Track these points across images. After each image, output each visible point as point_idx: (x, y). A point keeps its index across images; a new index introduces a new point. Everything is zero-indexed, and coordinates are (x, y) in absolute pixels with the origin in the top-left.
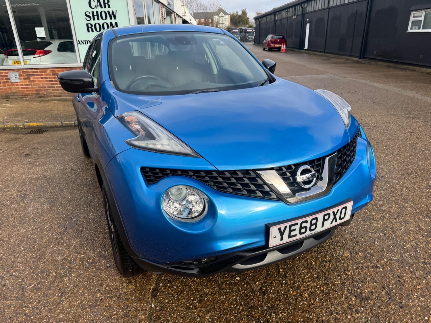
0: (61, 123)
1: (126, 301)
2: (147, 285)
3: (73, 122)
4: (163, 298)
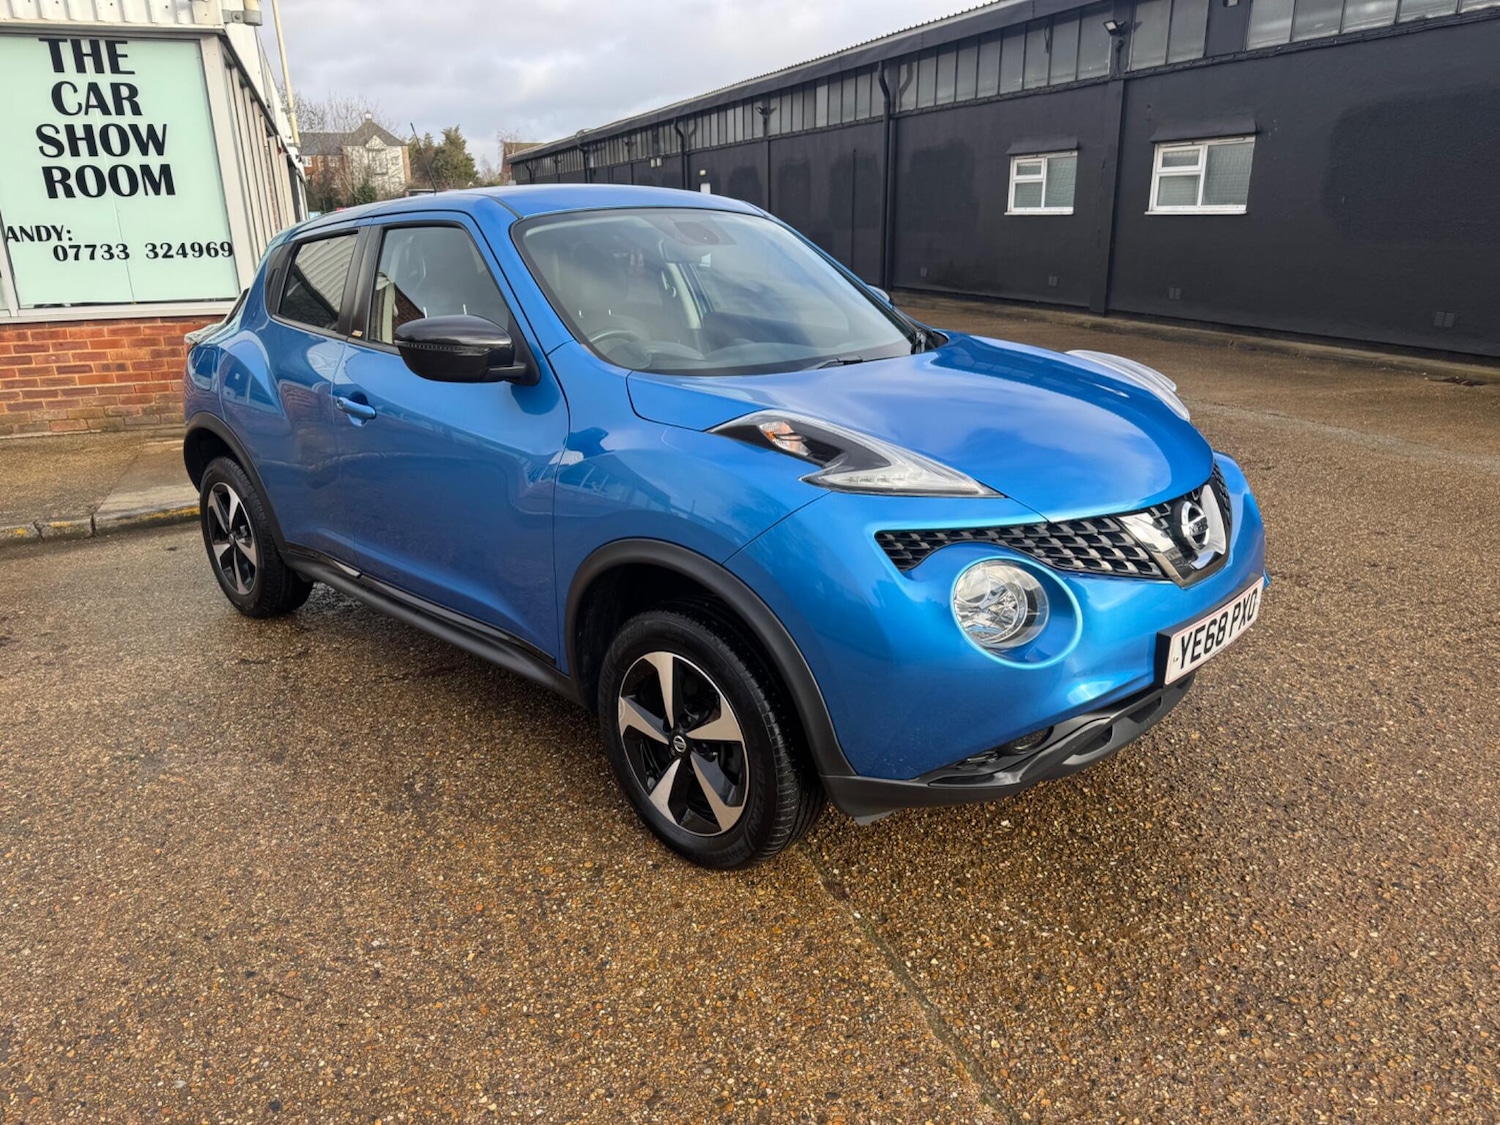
0: (33, 527)
1: (781, 922)
2: (799, 879)
3: (84, 521)
4: (867, 895)
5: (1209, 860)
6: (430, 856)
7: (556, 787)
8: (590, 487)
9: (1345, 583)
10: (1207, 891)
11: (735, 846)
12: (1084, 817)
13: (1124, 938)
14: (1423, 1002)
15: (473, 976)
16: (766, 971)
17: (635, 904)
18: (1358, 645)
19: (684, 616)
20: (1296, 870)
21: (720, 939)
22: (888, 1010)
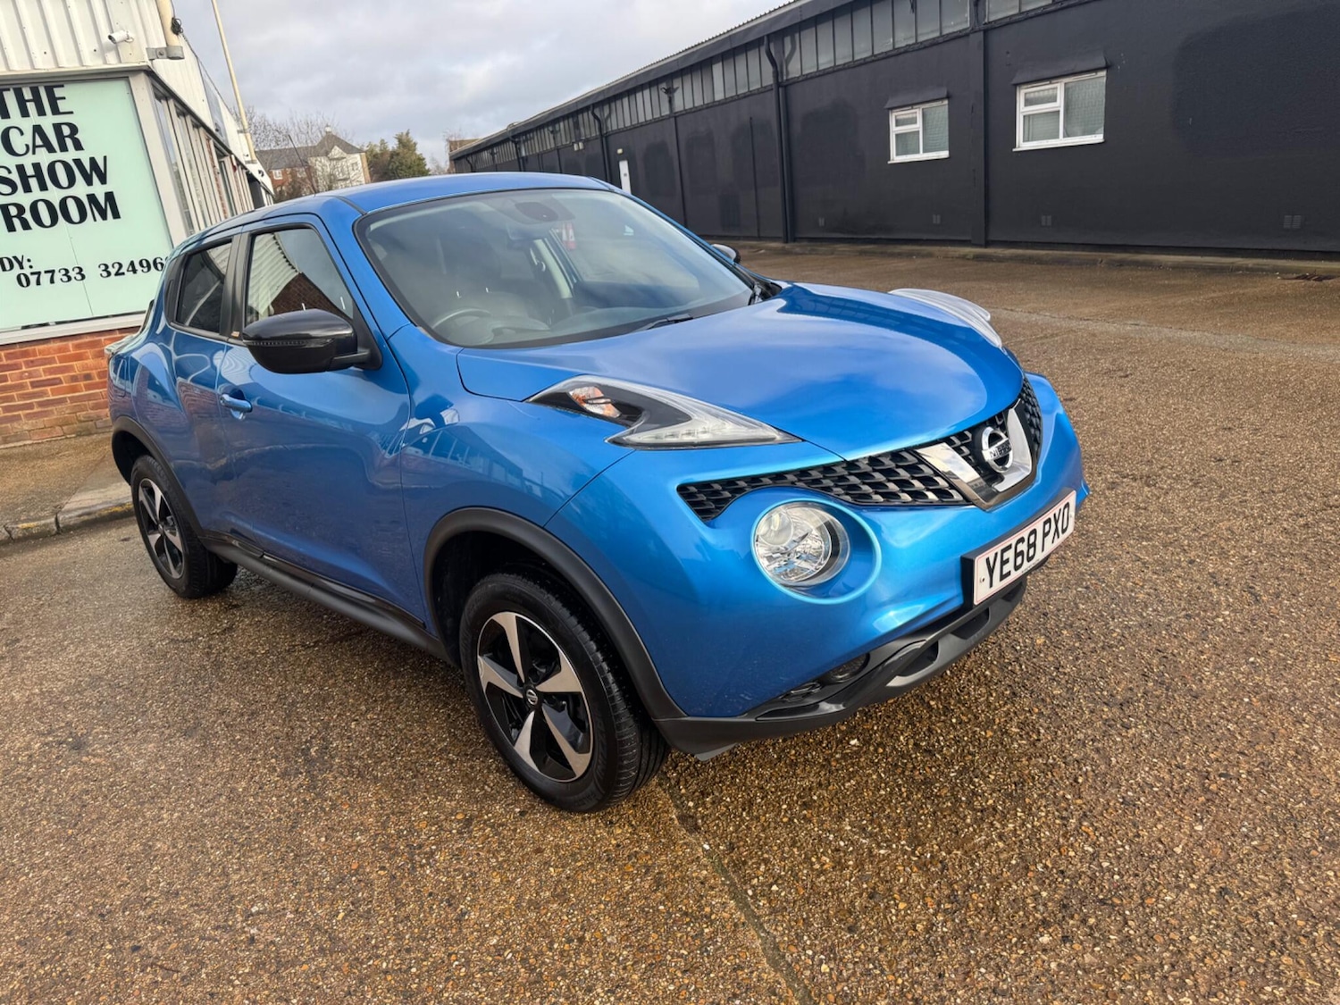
0: (3, 530)
1: (634, 860)
2: (655, 815)
3: (48, 521)
4: (717, 825)
5: (1045, 764)
6: (316, 817)
7: (439, 741)
8: (456, 459)
9: (1191, 480)
10: (1042, 796)
11: (588, 790)
12: (930, 730)
13: (958, 849)
14: (1242, 894)
15: (341, 935)
16: (614, 911)
17: (498, 852)
18: (1200, 539)
19: (525, 580)
20: (1127, 768)
21: (575, 881)
22: (725, 941)
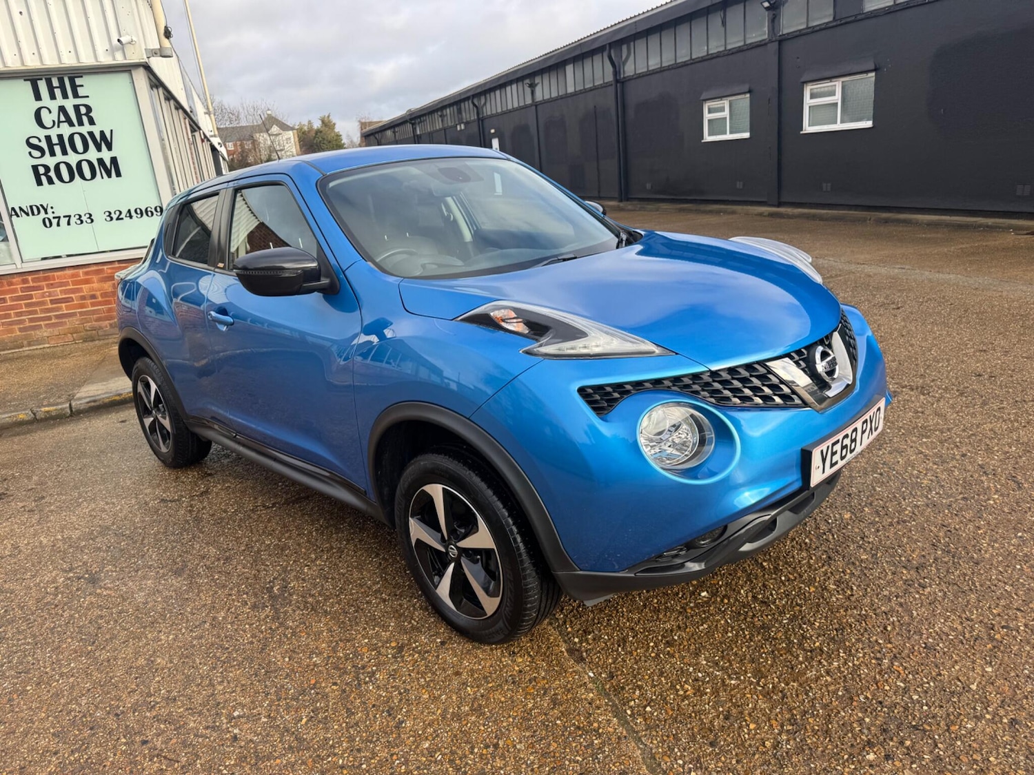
0: (30, 413)
1: (534, 683)
2: (548, 648)
3: (64, 406)
4: (599, 657)
5: (859, 615)
6: (280, 642)
7: (374, 584)
8: (390, 363)
9: (958, 390)
10: (858, 640)
11: (497, 627)
12: (764, 586)
13: (794, 682)
14: (1030, 724)
15: (305, 736)
16: (521, 724)
17: (426, 673)
18: (969, 437)
19: (447, 457)
20: (926, 620)
21: (488, 699)
22: (612, 751)
